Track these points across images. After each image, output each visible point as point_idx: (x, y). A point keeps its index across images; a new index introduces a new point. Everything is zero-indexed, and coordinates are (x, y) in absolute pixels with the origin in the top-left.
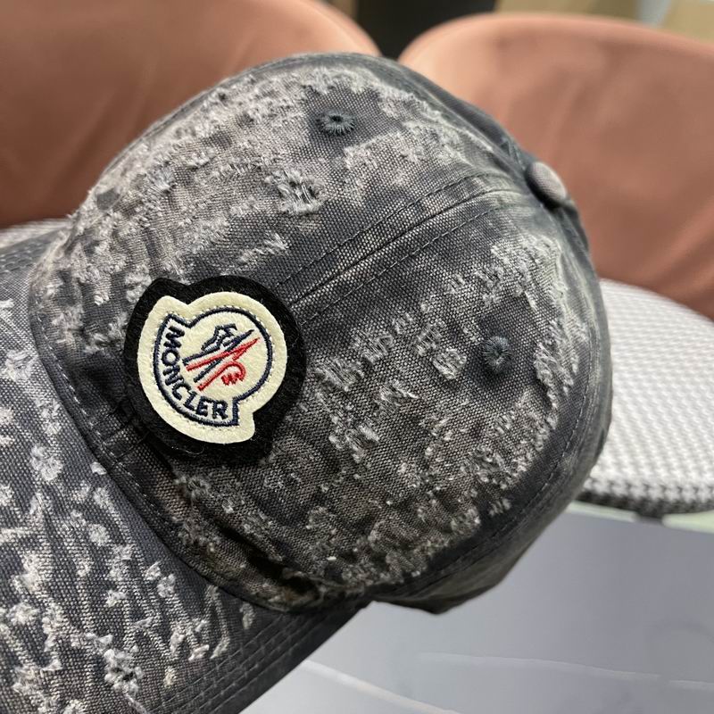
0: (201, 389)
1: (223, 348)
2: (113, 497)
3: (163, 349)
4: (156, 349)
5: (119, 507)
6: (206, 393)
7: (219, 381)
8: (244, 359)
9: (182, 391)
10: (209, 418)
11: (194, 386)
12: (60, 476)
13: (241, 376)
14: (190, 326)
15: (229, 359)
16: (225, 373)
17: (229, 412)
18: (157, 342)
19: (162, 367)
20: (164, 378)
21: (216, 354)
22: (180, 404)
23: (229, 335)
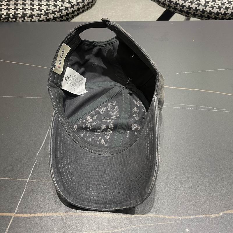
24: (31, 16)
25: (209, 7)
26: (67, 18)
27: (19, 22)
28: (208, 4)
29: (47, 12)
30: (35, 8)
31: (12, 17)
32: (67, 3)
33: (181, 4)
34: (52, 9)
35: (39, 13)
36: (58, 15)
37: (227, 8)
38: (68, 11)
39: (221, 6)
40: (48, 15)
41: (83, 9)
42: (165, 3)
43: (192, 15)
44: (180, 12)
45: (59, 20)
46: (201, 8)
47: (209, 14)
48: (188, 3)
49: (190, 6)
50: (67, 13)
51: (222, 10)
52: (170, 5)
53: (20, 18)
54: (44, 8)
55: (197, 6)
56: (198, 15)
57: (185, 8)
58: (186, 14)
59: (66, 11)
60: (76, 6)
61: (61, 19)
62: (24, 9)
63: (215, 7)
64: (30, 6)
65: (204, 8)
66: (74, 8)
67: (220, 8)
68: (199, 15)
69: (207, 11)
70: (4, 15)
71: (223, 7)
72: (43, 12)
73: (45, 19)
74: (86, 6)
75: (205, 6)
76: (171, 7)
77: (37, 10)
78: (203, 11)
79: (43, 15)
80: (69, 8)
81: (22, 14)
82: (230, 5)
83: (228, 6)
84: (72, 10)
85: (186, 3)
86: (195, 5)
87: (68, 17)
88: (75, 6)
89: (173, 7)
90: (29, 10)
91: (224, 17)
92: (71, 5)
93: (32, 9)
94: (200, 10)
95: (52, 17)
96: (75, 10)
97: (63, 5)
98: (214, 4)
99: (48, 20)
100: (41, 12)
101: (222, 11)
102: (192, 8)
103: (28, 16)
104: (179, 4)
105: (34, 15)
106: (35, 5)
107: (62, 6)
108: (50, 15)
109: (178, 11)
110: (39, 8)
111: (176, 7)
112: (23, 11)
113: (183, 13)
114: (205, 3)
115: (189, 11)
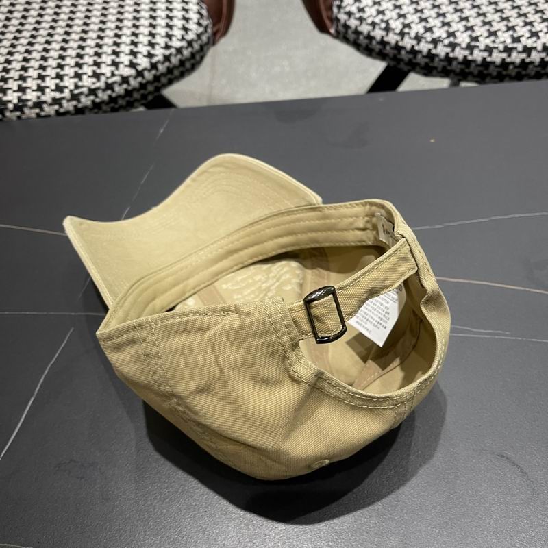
24: (39, 105)
25: (481, 51)
26: (128, 101)
27: (10, 120)
28: (477, 44)
29: (76, 92)
30: (48, 85)
32: (126, 66)
33: (408, 49)
34: (89, 85)
35: (58, 95)
36: (103, 96)
37: (527, 50)
38: (129, 85)
39: (510, 46)
40: (79, 98)
41: (169, 76)
42: (370, 46)
45: (109, 109)
46: (459, 54)
47: (481, 68)
48: (427, 45)
49: (432, 52)
50: (126, 90)
51: (514, 54)
52: (385, 52)
53: (11, 111)
54: (69, 83)
55: (449, 50)
56: (454, 71)
57: (419, 56)
58: (426, 71)
59: (125, 86)
60: (149, 71)
61: (113, 105)
62: (22, 89)
63: (495, 51)
64: (35, 81)
65: (467, 53)
66: (143, 77)
67: (508, 50)
68: (458, 70)
69: (474, 61)
71: (516, 48)
72: (67, 94)
73: (71, 108)
74: (175, 69)
75: (470, 48)
77: (52, 90)
78: (466, 62)
79: (68, 101)
80: (131, 78)
81: (15, 101)
82: (535, 42)
83: (530, 43)
84: (140, 83)
85: (422, 44)
86: (445, 48)
87: (132, 99)
88: (146, 74)
89: (391, 55)
90: (33, 91)
91: (523, 72)
92: (137, 70)
93: (41, 89)
94: (456, 59)
95: (89, 103)
96: (148, 82)
97: (116, 72)
98: (494, 42)
99: (79, 111)
100: (61, 93)
101: (516, 58)
102: (437, 55)
103: (32, 105)
104: (403, 48)
105: (45, 102)
106: (48, 79)
107: (113, 75)
108: (83, 99)
110: (57, 85)
111: (398, 56)
112: (20, 94)
113: (418, 69)
114: (470, 42)
115: (431, 65)
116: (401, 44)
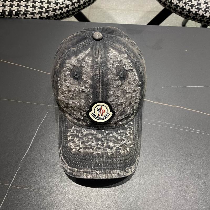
0: (103, 116)
1: (100, 111)
2: (108, 131)
3: (95, 117)
4: (95, 118)
5: (109, 131)
6: (104, 115)
7: (103, 113)
8: (103, 109)
9: (102, 118)
10: (107, 117)
11: (102, 116)
12: (102, 135)
13: (104, 111)
14: (94, 112)
15: (102, 111)
16: (103, 112)
17: (108, 114)
18: (94, 117)
19: (97, 118)
20: (99, 119)
21: (100, 112)
22: (103, 119)
23: (99, 109)
24: (33, 13)
26: (67, 15)
27: (21, 18)
28: (208, 10)
29: (48, 9)
30: (37, 5)
31: (15, 14)
33: (181, 7)
34: (53, 7)
35: (40, 10)
36: (58, 12)
38: (69, 8)
40: (49, 12)
41: (84, 5)
42: (165, 3)
43: (191, 18)
44: (180, 14)
46: (201, 13)
47: (208, 20)
48: (189, 7)
49: (190, 10)
52: (171, 6)
53: (22, 15)
54: (45, 5)
55: (197, 10)
56: (197, 19)
57: (185, 11)
59: (67, 9)
60: (77, 3)
61: (61, 16)
62: (26, 6)
64: (32, 3)
65: (204, 13)
66: (74, 6)
68: (199, 19)
69: (206, 17)
70: (7, 12)
72: (44, 10)
73: (45, 16)
74: (87, 3)
76: (172, 8)
77: (38, 8)
78: (203, 16)
79: (44, 13)
80: (70, 6)
81: (24, 11)
84: (73, 8)
85: (187, 6)
86: (195, 9)
87: (69, 14)
88: (75, 3)
89: (173, 8)
90: (31, 7)
92: (72, 2)
93: (34, 7)
94: (199, 14)
95: (52, 14)
96: (76, 8)
97: (64, 3)
99: (48, 18)
100: (42, 10)
102: (192, 12)
103: (30, 13)
104: (179, 6)
105: (35, 13)
106: (37, 3)
107: (63, 4)
108: (50, 13)
109: (178, 12)
110: (40, 6)
111: (176, 9)
112: (25, 8)
113: (183, 15)
114: (206, 9)
115: (189, 15)
116: (178, 4)
